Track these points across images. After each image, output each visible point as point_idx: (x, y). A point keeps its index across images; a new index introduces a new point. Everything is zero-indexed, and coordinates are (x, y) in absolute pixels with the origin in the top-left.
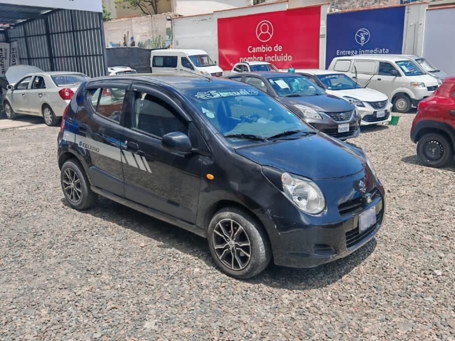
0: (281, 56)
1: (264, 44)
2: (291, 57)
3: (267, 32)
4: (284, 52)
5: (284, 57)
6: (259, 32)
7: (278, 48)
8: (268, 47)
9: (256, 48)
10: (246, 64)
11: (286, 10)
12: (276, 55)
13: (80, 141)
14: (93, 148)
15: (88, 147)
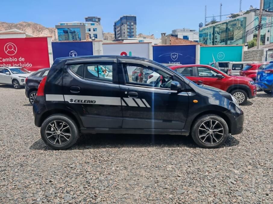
0: (24, 64)
1: (11, 57)
2: (31, 64)
3: (12, 49)
4: (26, 62)
5: (27, 64)
6: (6, 49)
7: (22, 59)
8: (14, 58)
9: (5, 59)
10: (7, 68)
11: (25, 38)
12: (20, 63)
13: (71, 99)
14: (87, 101)
15: (81, 102)
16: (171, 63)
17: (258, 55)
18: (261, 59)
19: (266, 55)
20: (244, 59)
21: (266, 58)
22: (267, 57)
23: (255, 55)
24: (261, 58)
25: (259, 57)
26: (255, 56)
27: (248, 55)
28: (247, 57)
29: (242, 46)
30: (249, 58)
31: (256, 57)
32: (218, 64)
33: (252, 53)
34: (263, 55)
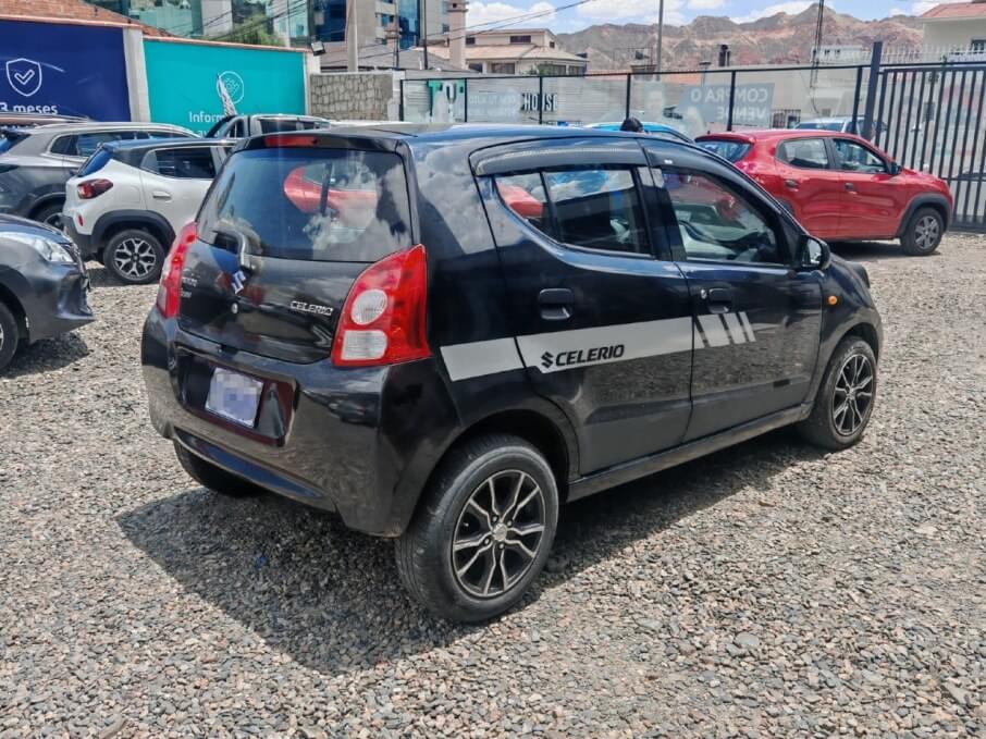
13: (543, 353)
14: (597, 352)
15: (579, 361)
16: (10, 108)
17: (371, 94)
18: (386, 110)
19: (399, 95)
20: (313, 104)
21: (401, 106)
22: (405, 105)
23: (358, 91)
24: (383, 107)
25: (377, 104)
26: (358, 96)
27: (329, 89)
28: (326, 100)
29: (301, 53)
30: (334, 103)
31: (362, 103)
32: (258, 124)
33: (344, 84)
34: (391, 96)
